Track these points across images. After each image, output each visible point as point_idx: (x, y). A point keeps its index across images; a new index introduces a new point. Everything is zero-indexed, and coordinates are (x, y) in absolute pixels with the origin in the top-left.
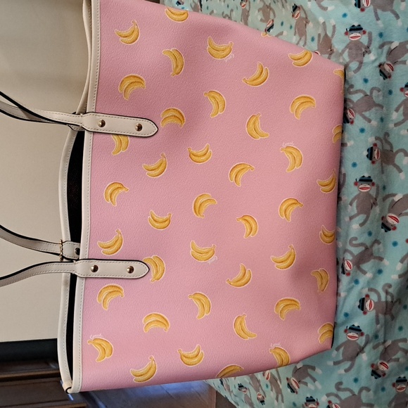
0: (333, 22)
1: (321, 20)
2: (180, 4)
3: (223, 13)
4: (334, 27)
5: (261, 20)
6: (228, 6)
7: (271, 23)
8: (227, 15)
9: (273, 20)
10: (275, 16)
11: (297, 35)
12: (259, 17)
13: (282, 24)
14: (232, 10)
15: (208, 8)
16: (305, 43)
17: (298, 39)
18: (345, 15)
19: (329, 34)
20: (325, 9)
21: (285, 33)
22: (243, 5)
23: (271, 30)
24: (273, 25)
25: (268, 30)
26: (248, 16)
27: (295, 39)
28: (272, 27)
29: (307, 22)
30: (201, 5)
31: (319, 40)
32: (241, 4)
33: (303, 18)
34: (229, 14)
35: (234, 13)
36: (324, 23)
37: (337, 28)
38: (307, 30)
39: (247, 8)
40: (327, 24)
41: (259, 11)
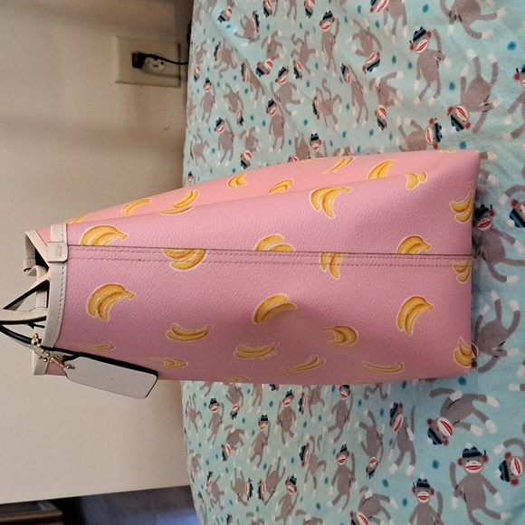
0: (492, 58)
1: (471, 54)
2: (224, 20)
3: (293, 36)
4: (495, 66)
5: (358, 52)
6: (301, 26)
7: (375, 58)
8: (299, 40)
9: (378, 54)
10: (380, 48)
11: (422, 78)
12: (354, 48)
13: (394, 60)
14: (307, 33)
15: (268, 27)
16: (438, 92)
17: (425, 85)
18: (512, 46)
19: (487, 78)
20: (477, 36)
21: (400, 75)
22: (324, 25)
23: (375, 69)
24: (379, 62)
25: (370, 68)
26: (332, 44)
27: (418, 85)
28: (376, 63)
29: (440, 58)
30: (258, 23)
31: (463, 88)
32: (321, 24)
33: (433, 52)
34: (303, 39)
35: (310, 38)
36: (476, 60)
37: (501, 67)
38: (440, 70)
39: (333, 31)
40: (482, 60)
41: (354, 38)
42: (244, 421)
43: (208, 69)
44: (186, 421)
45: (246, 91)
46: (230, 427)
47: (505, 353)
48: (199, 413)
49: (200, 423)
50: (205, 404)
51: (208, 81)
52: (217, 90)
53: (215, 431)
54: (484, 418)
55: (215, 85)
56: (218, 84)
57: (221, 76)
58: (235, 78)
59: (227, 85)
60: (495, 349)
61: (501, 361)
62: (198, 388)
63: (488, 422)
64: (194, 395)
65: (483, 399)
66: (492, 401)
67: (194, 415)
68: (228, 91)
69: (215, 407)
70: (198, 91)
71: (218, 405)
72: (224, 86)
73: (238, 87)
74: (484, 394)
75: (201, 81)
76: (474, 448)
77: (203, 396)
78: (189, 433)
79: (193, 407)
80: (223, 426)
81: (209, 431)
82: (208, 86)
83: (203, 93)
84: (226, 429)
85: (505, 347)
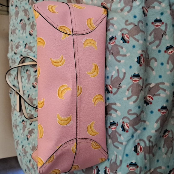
42: (34, 125)
43: (16, 2)
44: (14, 129)
45: (30, 8)
46: (29, 128)
47: (121, 87)
48: (18, 125)
49: (18, 129)
50: (20, 122)
51: (16, 6)
52: (20, 9)
53: (24, 131)
54: (116, 111)
55: (19, 7)
56: (20, 7)
57: (21, 4)
58: (26, 4)
59: (23, 7)
60: (118, 86)
61: (120, 90)
62: (18, 117)
63: (117, 112)
64: (16, 119)
65: (115, 104)
66: (118, 104)
67: (16, 126)
68: (23, 9)
69: (23, 122)
70: (13, 10)
71: (25, 122)
72: (22, 7)
73: (27, 7)
74: (116, 102)
75: (14, 6)
76: (114, 122)
77: (19, 119)
78: (15, 133)
79: (16, 123)
80: (26, 129)
81: (22, 131)
82: (16, 8)
83: (15, 10)
84: (28, 129)
85: (121, 85)
